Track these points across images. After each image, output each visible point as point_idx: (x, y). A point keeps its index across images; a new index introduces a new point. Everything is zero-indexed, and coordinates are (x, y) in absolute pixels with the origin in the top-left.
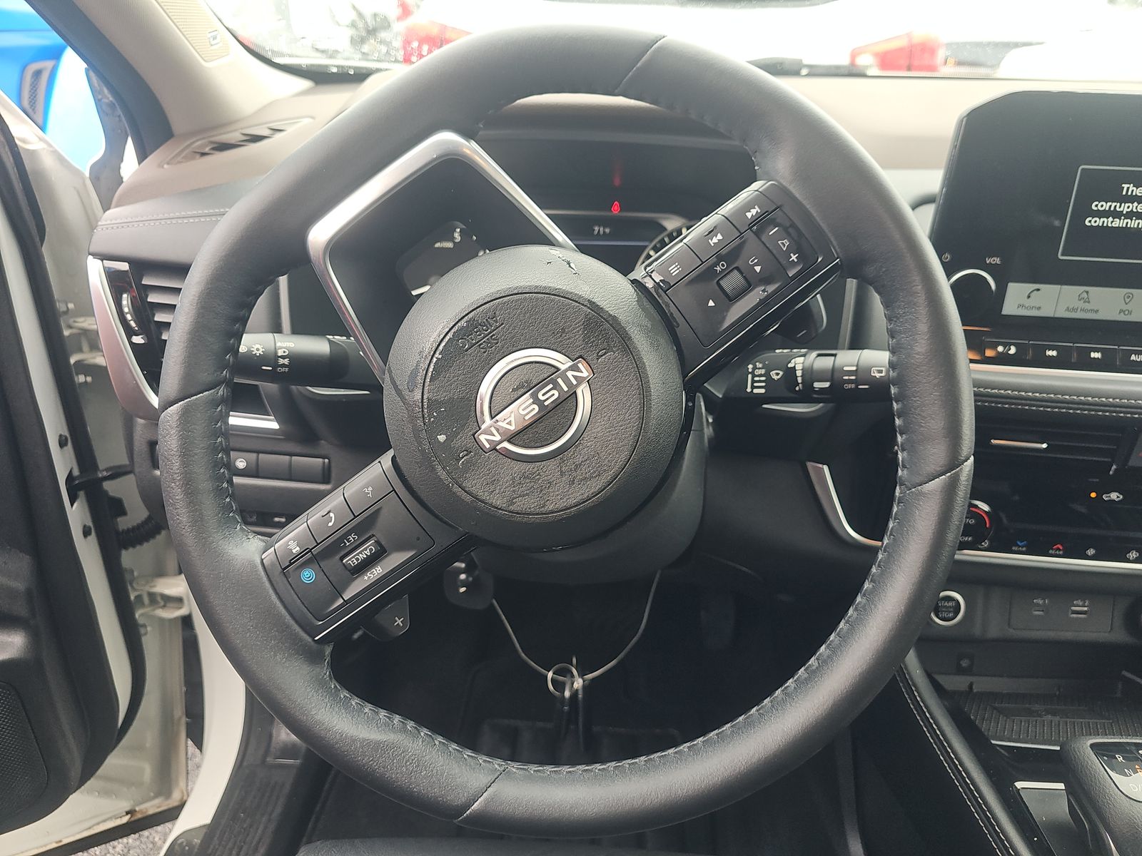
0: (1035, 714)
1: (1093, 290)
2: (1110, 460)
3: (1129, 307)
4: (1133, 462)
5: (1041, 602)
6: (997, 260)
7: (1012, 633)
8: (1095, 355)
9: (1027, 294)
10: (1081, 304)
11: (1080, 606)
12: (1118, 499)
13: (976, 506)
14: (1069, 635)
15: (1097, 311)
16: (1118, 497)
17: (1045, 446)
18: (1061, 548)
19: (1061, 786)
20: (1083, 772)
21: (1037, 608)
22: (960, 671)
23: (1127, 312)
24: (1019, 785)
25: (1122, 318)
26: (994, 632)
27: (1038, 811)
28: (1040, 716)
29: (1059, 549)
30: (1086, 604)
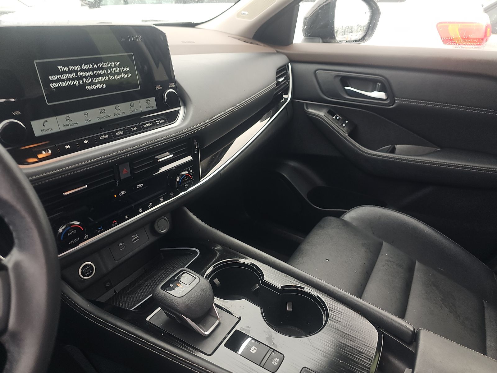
0: (141, 285)
1: (71, 115)
2: (114, 180)
3: (88, 118)
4: (122, 178)
5: (121, 244)
6: (19, 113)
7: (117, 263)
8: (86, 142)
9: (42, 124)
10: (68, 123)
11: (135, 237)
12: (125, 193)
13: (73, 224)
14: (137, 250)
15: (77, 124)
16: (124, 192)
17: (86, 186)
18: (116, 222)
19: (159, 308)
20: (164, 300)
21: (121, 247)
22: (108, 289)
23: (89, 121)
24: (148, 319)
25: (88, 123)
26: (111, 267)
27: (158, 323)
28: (143, 285)
29: (115, 222)
30: (137, 235)
